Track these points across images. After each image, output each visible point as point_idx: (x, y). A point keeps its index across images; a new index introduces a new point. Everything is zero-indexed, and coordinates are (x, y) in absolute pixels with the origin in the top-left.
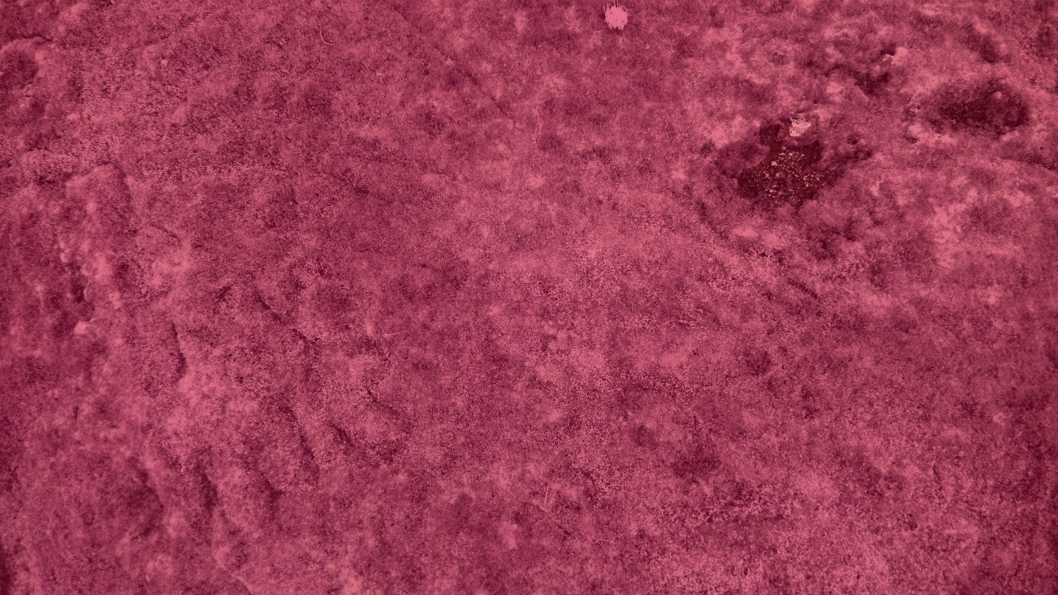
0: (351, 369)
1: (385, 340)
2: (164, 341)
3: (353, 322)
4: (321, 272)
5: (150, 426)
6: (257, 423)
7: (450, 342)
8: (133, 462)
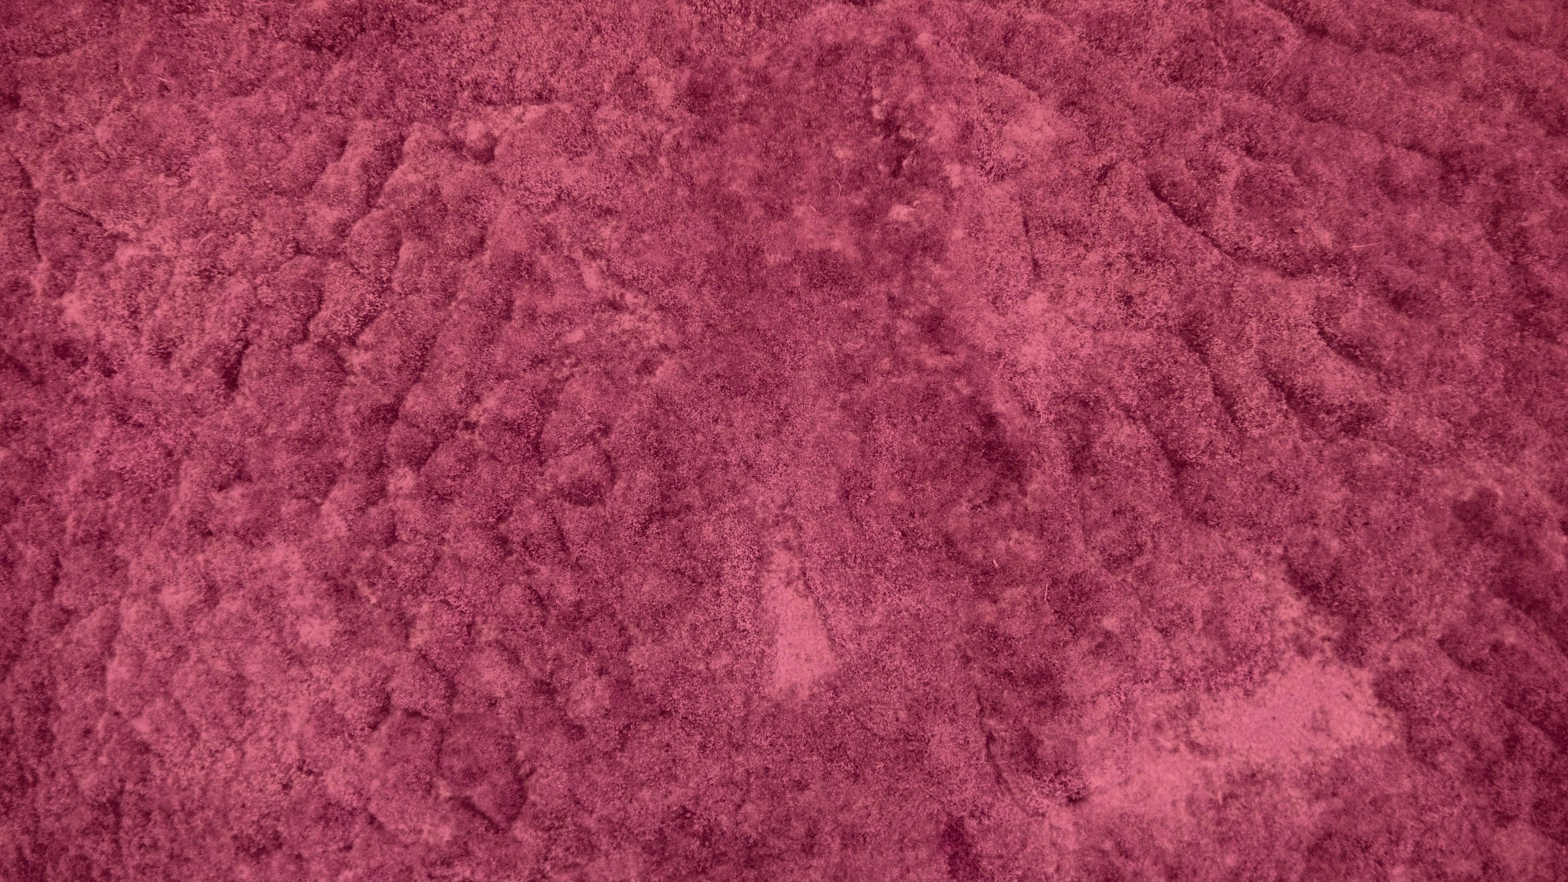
0: (1294, 295)
1: (1353, 253)
2: (1015, 238)
3: (1302, 225)
4: (1249, 150)
5: (999, 355)
6: (1151, 364)
7: (1460, 263)
8: (972, 402)
